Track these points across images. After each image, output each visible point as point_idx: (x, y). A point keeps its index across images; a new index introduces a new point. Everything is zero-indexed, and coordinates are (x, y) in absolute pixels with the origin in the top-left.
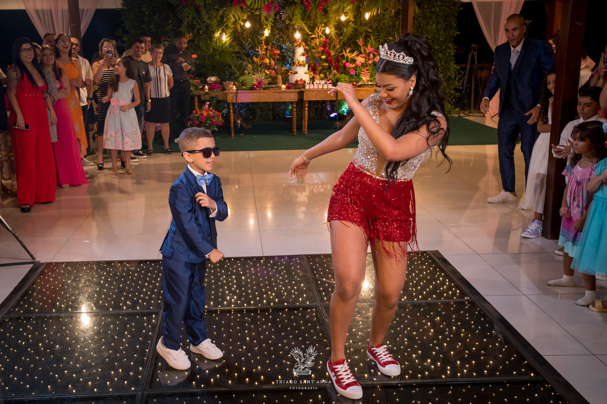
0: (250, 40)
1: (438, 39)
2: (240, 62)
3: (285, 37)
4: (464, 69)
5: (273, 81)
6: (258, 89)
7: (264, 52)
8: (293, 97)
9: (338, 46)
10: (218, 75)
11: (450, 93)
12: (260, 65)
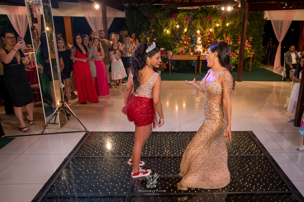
0: (178, 33)
1: (256, 35)
2: (174, 42)
3: (193, 32)
4: (266, 48)
5: (188, 51)
6: (181, 54)
7: (184, 39)
8: (195, 58)
9: (215, 37)
10: (165, 47)
11: (260, 58)
12: (183, 44)
